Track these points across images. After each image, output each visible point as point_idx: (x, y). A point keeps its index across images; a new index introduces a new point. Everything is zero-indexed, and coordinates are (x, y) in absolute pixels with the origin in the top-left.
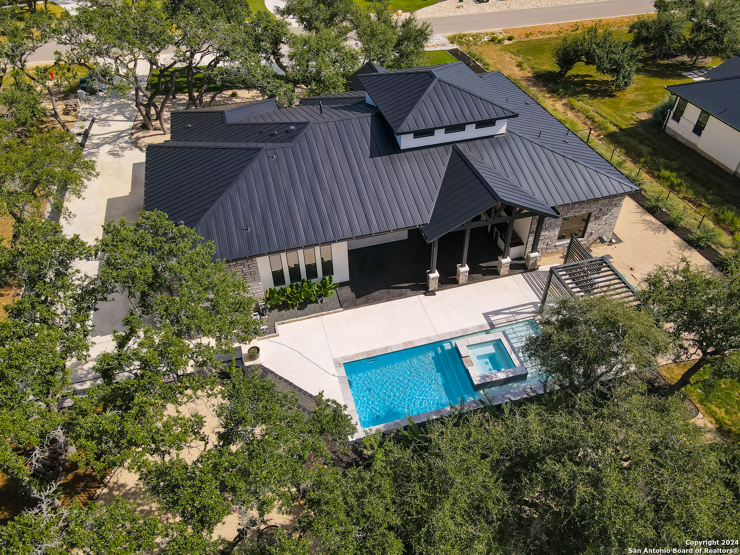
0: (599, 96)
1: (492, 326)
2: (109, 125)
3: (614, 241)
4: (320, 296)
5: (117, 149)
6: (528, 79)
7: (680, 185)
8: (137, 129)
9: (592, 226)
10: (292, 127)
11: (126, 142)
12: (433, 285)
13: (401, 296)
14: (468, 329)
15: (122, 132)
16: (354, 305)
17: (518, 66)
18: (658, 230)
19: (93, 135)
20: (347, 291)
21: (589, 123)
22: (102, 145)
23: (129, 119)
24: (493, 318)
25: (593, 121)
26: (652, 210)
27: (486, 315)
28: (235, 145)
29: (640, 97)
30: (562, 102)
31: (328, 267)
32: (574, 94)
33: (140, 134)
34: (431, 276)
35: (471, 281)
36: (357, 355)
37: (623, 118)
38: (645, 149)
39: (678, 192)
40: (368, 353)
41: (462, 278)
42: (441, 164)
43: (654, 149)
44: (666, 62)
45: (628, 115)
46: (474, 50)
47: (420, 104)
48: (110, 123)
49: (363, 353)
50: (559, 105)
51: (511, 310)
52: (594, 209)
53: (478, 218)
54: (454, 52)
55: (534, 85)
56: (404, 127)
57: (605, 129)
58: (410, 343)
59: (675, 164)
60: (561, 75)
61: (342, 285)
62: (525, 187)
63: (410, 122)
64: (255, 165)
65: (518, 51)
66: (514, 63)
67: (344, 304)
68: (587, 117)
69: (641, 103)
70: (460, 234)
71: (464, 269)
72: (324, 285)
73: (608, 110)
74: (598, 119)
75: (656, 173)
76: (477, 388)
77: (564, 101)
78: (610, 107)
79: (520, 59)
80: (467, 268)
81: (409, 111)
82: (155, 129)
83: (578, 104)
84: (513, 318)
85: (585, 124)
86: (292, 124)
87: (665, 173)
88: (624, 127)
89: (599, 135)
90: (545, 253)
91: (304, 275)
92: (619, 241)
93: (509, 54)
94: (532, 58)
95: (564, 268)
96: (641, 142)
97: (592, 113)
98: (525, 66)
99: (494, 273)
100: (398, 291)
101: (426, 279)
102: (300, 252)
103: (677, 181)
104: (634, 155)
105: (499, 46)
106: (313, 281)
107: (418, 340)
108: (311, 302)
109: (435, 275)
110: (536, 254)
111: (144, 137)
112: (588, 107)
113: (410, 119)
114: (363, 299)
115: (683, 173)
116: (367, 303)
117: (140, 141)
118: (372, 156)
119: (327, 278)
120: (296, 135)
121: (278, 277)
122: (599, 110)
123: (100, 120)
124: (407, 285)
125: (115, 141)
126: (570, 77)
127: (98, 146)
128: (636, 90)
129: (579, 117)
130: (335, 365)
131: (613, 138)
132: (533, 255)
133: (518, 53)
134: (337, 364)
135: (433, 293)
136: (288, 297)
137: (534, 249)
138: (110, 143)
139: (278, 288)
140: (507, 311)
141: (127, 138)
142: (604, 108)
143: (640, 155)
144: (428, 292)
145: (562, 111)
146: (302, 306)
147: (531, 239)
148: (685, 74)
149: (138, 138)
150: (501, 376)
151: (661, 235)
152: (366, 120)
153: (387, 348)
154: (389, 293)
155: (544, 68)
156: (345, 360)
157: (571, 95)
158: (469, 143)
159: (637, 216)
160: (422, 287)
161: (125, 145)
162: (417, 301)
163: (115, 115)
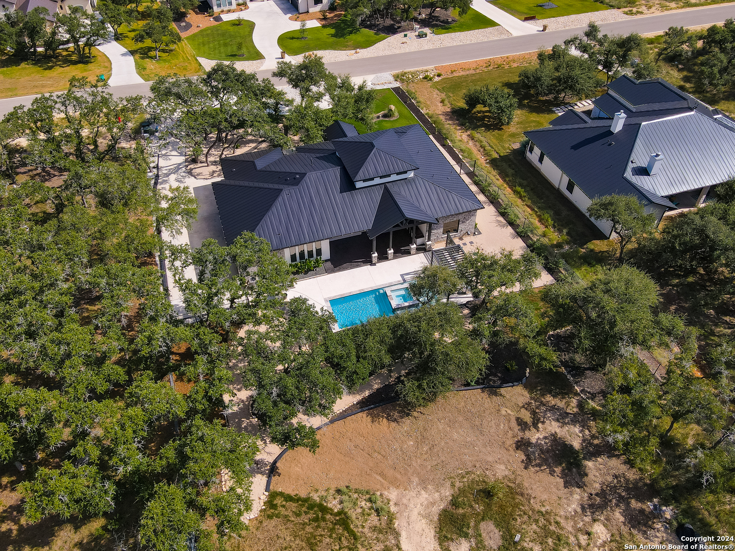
0: (492, 129)
1: (405, 281)
2: (170, 159)
3: (476, 233)
4: (315, 267)
5: (180, 177)
6: (446, 114)
7: (525, 197)
8: (189, 162)
9: (461, 227)
10: (298, 176)
11: (184, 172)
12: (375, 260)
13: (358, 266)
14: (392, 283)
15: (180, 164)
16: (332, 271)
17: (441, 102)
18: (503, 226)
19: (162, 167)
20: (329, 264)
21: (482, 150)
22: (170, 174)
23: (181, 155)
24: (405, 277)
25: (485, 150)
26: (503, 214)
27: (402, 276)
28: (266, 185)
29: (519, 130)
30: (467, 134)
31: (319, 252)
32: (475, 128)
33: (192, 166)
34: (373, 255)
35: (395, 257)
36: (335, 296)
37: (503, 147)
38: (510, 171)
39: (523, 201)
40: (341, 295)
41: (390, 256)
42: (378, 195)
43: (516, 172)
44: (545, 98)
45: (507, 145)
46: (412, 88)
47: (366, 163)
48: (170, 157)
49: (339, 295)
50: (465, 136)
52: (460, 217)
53: (398, 225)
54: (397, 90)
55: (451, 119)
56: (358, 178)
57: (490, 155)
58: (362, 290)
59: (525, 183)
60: (469, 111)
61: (326, 261)
62: (423, 207)
63: (361, 174)
64: (280, 199)
65: (443, 88)
66: (439, 99)
67: (328, 271)
68: (481, 146)
69: (518, 135)
70: (388, 234)
71: (391, 251)
72: (317, 261)
73: (495, 141)
74: (488, 148)
75: (514, 188)
76: (394, 310)
77: (469, 133)
78: (497, 139)
79: (443, 96)
80: (392, 251)
81: (361, 168)
82: (201, 162)
83: (477, 135)
85: (479, 151)
86: (297, 173)
87: (519, 189)
88: (502, 155)
89: (487, 160)
90: (437, 241)
91: (306, 257)
92: (480, 233)
93: (437, 91)
94: (452, 95)
95: (445, 249)
96: (510, 166)
97: (485, 143)
98: (446, 102)
99: (408, 253)
100: (356, 263)
101: (371, 257)
102: (305, 245)
103: (523, 194)
104: (503, 175)
105: (430, 84)
106: (311, 259)
107: (366, 289)
108: (311, 270)
109: (375, 255)
110: (430, 242)
111: (195, 168)
112: (482, 139)
113: (361, 172)
114: (338, 268)
115: (528, 189)
116: (340, 270)
117: (194, 171)
118: (341, 192)
119: (319, 257)
120: (300, 181)
121: (293, 258)
122: (489, 141)
123: (163, 155)
124: (361, 260)
125: (177, 171)
126: (475, 113)
127: (167, 175)
128: (518, 123)
129: (476, 146)
131: (494, 163)
132: (428, 243)
133: (442, 90)
134: (326, 300)
135: (375, 264)
136: (299, 268)
137: (429, 240)
138: (174, 173)
139: (293, 263)
141: (184, 169)
142: (493, 140)
143: (507, 176)
144: (372, 264)
145: (466, 141)
146: (306, 273)
147: (427, 234)
148: (554, 109)
149: (191, 169)
150: (406, 304)
151: (504, 229)
152: (337, 170)
153: (350, 293)
154: (351, 265)
155: (459, 104)
156: (330, 298)
157: (473, 129)
158: (393, 183)
159: (494, 218)
160: (369, 262)
161: (184, 174)
162: (366, 269)
163: (171, 151)
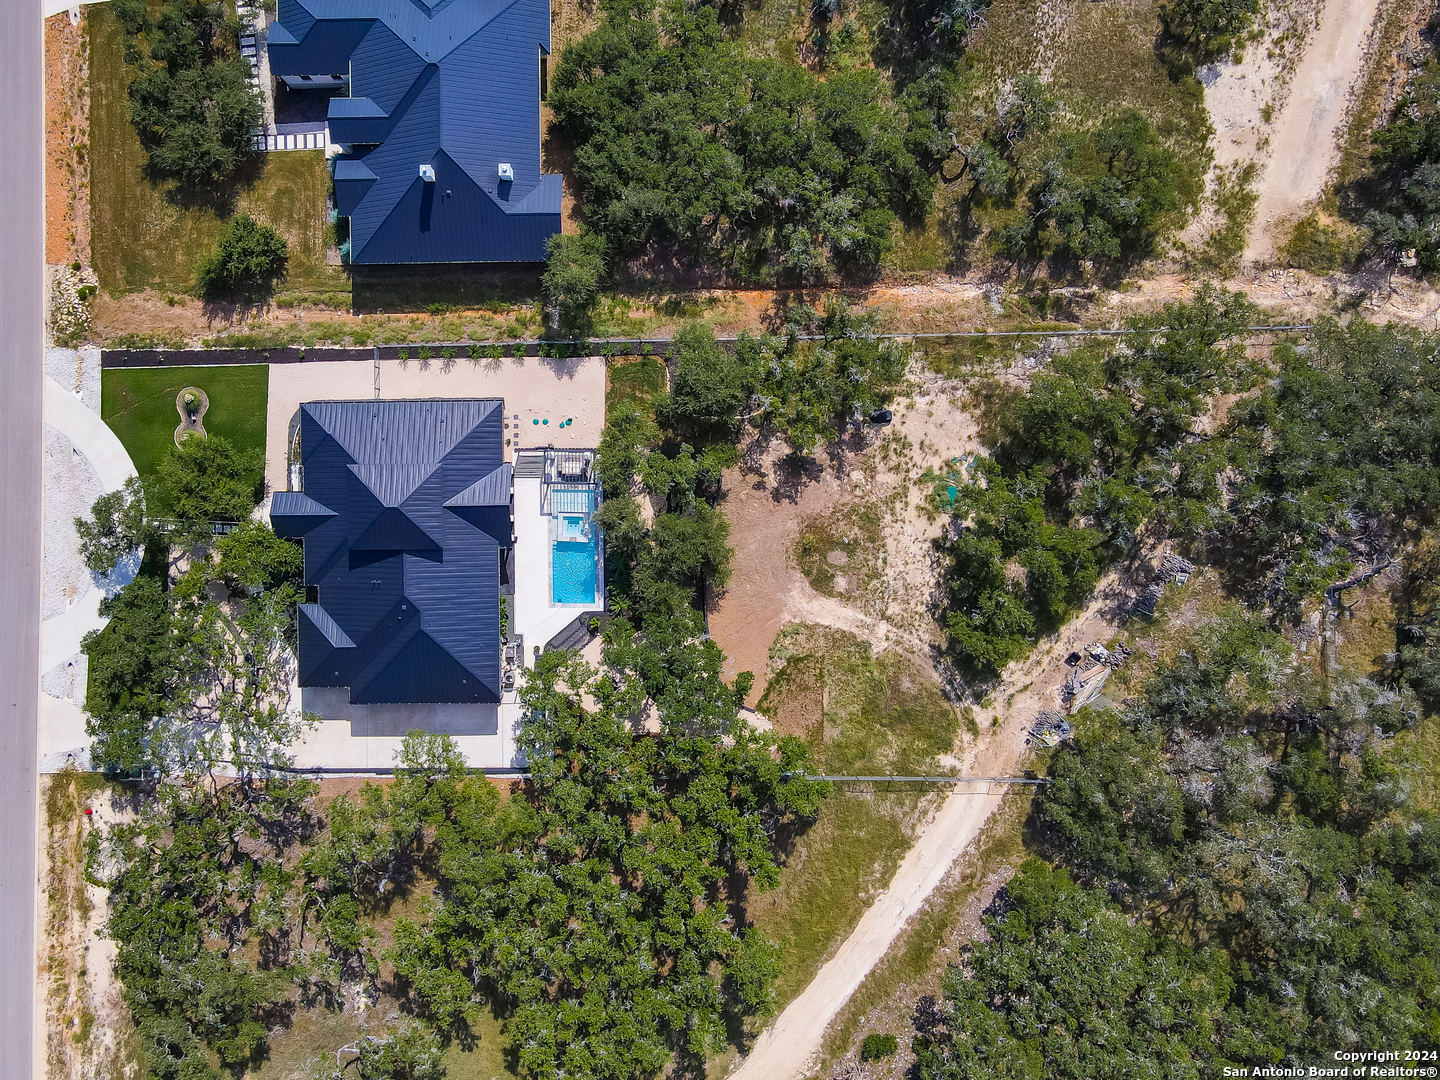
0: (281, 270)
1: (553, 515)
6: (209, 313)
14: (550, 529)
17: (172, 304)
21: (323, 306)
24: (546, 511)
25: (325, 303)
27: (542, 514)
30: (275, 307)
32: (267, 290)
36: (550, 595)
46: (110, 330)
49: (550, 591)
50: (280, 312)
51: (543, 498)
54: (113, 360)
57: (342, 303)
65: (128, 283)
66: (161, 304)
68: (314, 303)
73: (311, 281)
74: (323, 297)
77: (274, 304)
79: (152, 293)
83: (286, 297)
84: (549, 501)
85: (322, 310)
88: (348, 288)
89: (348, 312)
93: (133, 296)
94: (158, 279)
98: (175, 296)
103: (443, 307)
105: (105, 296)
112: (299, 294)
122: (310, 289)
129: (309, 309)
130: (553, 607)
131: (360, 306)
133: (135, 287)
140: (543, 501)
142: (307, 282)
145: (292, 316)
155: (193, 283)
156: (551, 601)
157: (270, 294)
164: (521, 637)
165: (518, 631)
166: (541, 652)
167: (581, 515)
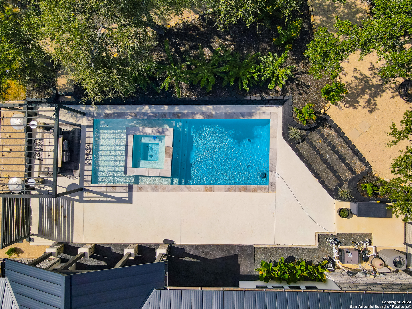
1: (130, 186)
13: (196, 247)
24: (125, 195)
27: (130, 200)
36: (255, 190)
40: (245, 190)
49: (249, 191)
51: (105, 199)
58: (207, 190)
67: (251, 251)
84: (109, 189)
99: (98, 250)
100: (197, 254)
107: (199, 191)
114: (232, 253)
116: (229, 248)
124: (187, 259)
130: (275, 185)
134: (273, 186)
135: (166, 242)
140: (109, 199)
144: (171, 245)
153: (229, 190)
154: (207, 253)
156: (266, 188)
160: (173, 252)
162: (183, 237)
164: (322, 238)
165: (312, 242)
166: (347, 205)
167: (131, 139)
